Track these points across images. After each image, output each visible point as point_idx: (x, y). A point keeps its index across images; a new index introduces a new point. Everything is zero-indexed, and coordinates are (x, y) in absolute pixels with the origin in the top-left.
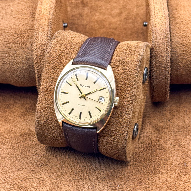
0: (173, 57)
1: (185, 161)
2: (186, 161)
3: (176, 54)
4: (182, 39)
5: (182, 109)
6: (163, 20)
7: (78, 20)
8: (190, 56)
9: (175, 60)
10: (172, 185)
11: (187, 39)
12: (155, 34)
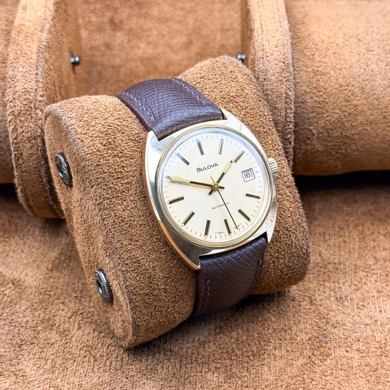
0: (298, 115)
1: (322, 333)
2: (324, 332)
3: (304, 108)
4: (316, 78)
5: (314, 229)
6: (278, 39)
7: (103, 55)
8: (332, 112)
9: (301, 121)
10: (296, 381)
11: (325, 78)
12: (263, 64)
